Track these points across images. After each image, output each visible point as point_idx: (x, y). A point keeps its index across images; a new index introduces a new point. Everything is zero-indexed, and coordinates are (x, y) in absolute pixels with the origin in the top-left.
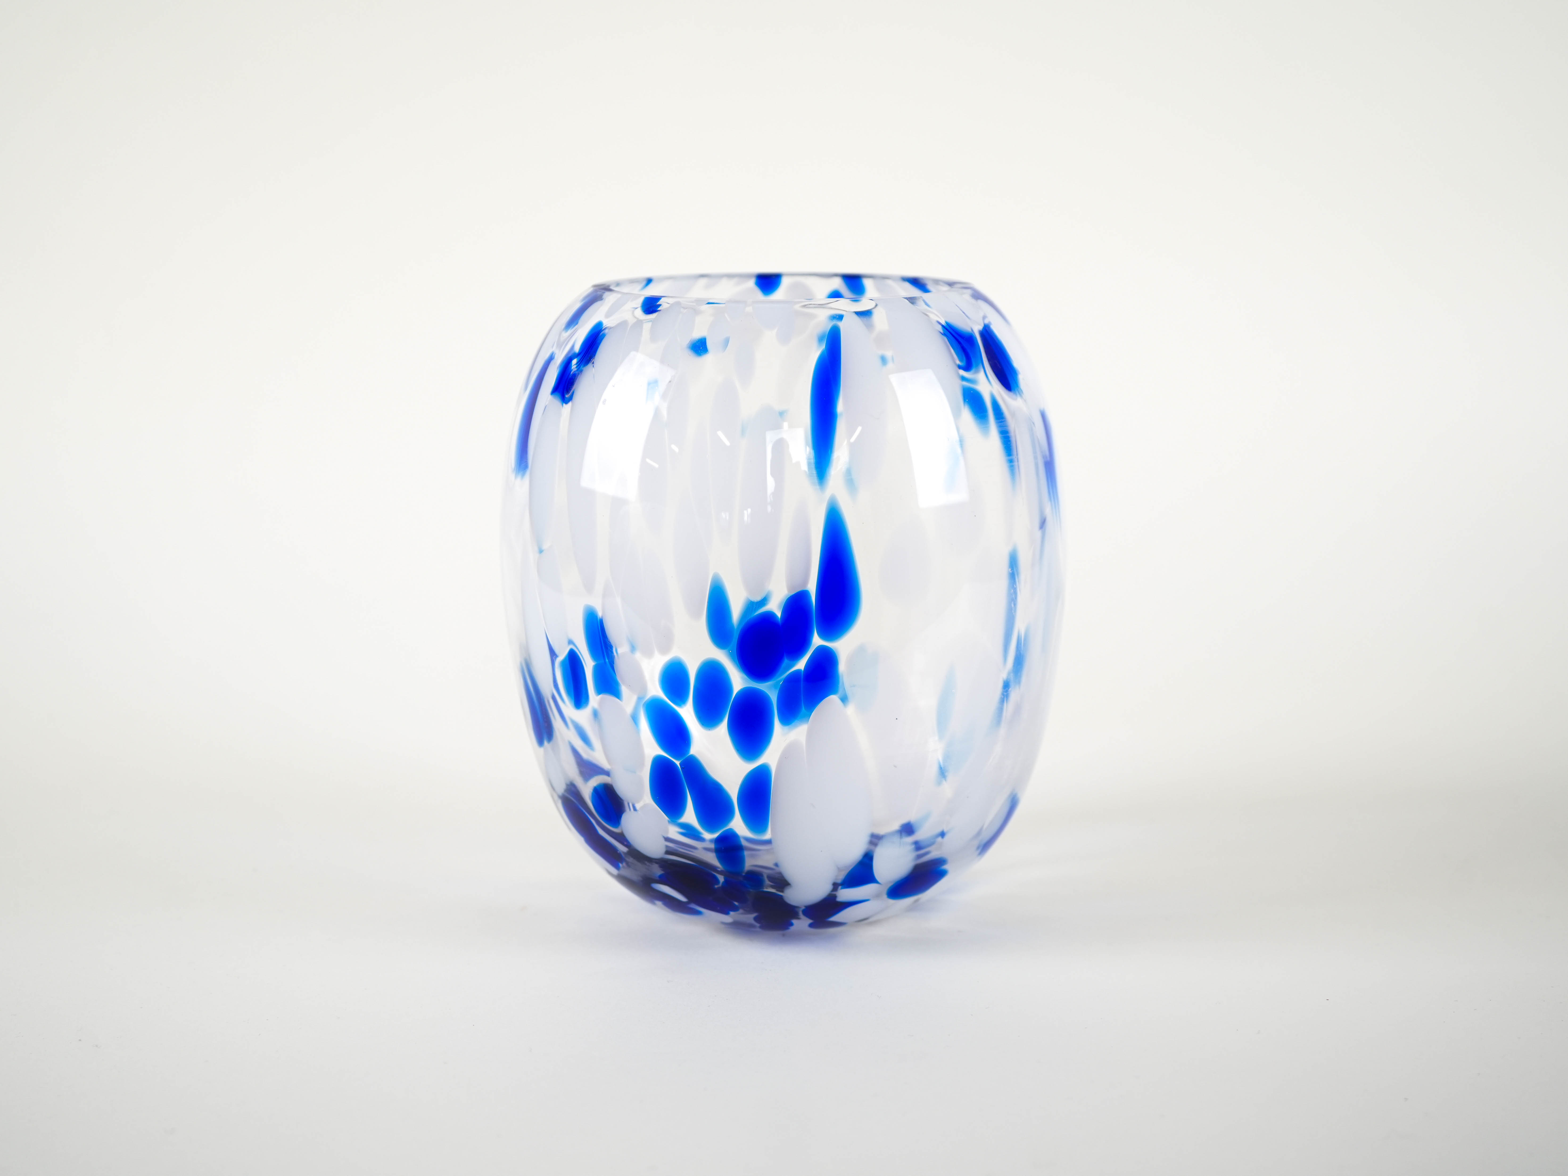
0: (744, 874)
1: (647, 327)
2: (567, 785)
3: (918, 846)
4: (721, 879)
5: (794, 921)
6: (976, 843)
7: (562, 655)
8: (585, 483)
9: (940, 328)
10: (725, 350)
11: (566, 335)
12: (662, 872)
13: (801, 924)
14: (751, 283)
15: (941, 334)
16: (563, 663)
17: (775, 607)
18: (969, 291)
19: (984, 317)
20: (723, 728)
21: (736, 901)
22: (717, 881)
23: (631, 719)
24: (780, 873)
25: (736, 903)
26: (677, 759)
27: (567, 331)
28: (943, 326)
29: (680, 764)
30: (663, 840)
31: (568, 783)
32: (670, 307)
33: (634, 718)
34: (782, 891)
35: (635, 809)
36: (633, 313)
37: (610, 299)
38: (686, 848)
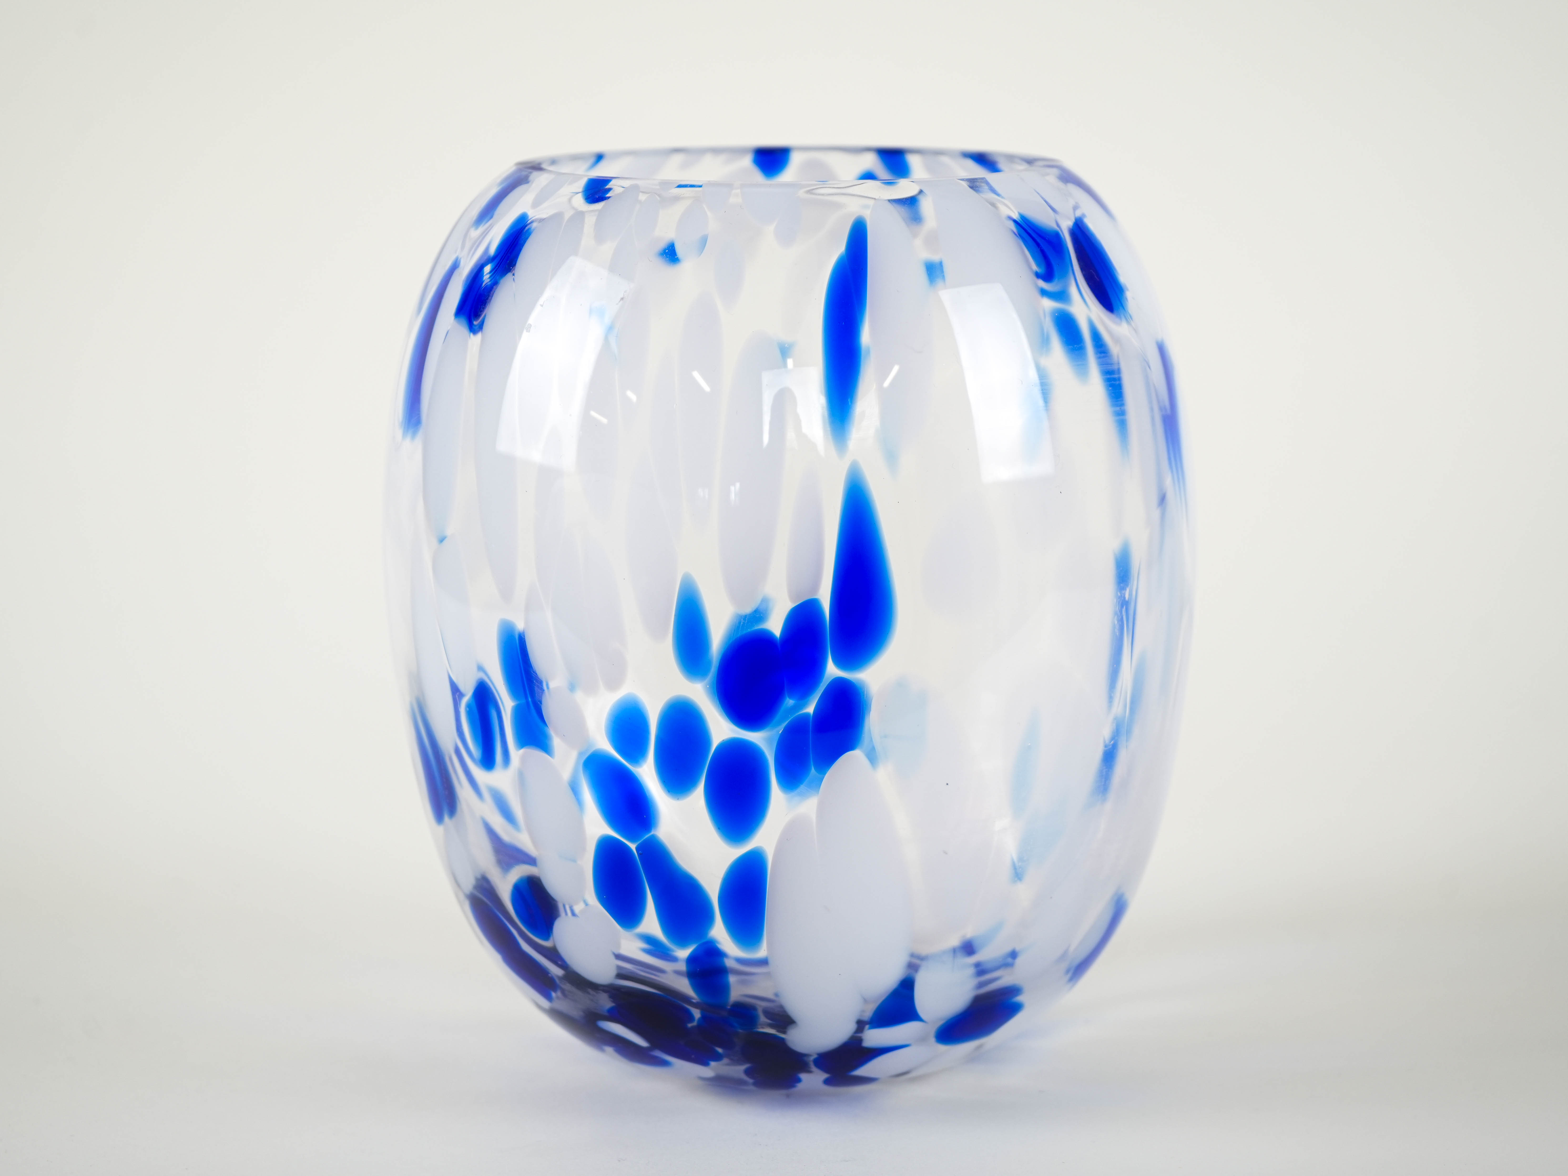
0: (729, 1007)
1: (590, 221)
2: (477, 880)
3: (981, 970)
4: (697, 1014)
5: (803, 1076)
6: (1064, 966)
7: (468, 690)
8: (502, 446)
9: (1012, 226)
10: (700, 255)
11: (475, 233)
12: (613, 1004)
13: (812, 1080)
14: (747, 161)
15: (1014, 235)
16: (468, 706)
17: (775, 626)
18: (1055, 171)
19: (1075, 208)
20: (698, 797)
21: (720, 1047)
22: (691, 1017)
23: (569, 788)
24: (781, 1007)
25: (720, 1050)
26: (632, 840)
27: (477, 228)
28: (1015, 221)
29: (637, 849)
30: (613, 958)
31: (479, 876)
32: (623, 192)
33: (574, 789)
34: (784, 1033)
35: (574, 914)
36: (570, 200)
37: (540, 180)
38: (648, 970)
